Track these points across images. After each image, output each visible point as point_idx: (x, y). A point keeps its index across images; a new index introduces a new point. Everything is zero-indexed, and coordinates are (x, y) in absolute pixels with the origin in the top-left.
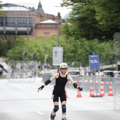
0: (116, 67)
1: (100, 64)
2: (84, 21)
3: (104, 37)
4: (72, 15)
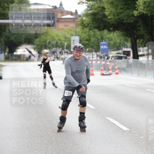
0: (122, 53)
1: (109, 50)
2: (96, 16)
3: (112, 28)
4: (86, 11)
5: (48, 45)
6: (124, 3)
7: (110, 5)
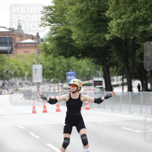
0: (92, 83)
2: (61, 40)
3: (81, 55)
4: (50, 35)
5: (5, 76)
6: (93, 25)
7: (77, 27)
